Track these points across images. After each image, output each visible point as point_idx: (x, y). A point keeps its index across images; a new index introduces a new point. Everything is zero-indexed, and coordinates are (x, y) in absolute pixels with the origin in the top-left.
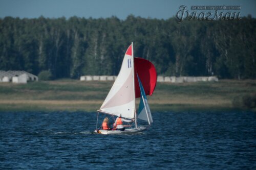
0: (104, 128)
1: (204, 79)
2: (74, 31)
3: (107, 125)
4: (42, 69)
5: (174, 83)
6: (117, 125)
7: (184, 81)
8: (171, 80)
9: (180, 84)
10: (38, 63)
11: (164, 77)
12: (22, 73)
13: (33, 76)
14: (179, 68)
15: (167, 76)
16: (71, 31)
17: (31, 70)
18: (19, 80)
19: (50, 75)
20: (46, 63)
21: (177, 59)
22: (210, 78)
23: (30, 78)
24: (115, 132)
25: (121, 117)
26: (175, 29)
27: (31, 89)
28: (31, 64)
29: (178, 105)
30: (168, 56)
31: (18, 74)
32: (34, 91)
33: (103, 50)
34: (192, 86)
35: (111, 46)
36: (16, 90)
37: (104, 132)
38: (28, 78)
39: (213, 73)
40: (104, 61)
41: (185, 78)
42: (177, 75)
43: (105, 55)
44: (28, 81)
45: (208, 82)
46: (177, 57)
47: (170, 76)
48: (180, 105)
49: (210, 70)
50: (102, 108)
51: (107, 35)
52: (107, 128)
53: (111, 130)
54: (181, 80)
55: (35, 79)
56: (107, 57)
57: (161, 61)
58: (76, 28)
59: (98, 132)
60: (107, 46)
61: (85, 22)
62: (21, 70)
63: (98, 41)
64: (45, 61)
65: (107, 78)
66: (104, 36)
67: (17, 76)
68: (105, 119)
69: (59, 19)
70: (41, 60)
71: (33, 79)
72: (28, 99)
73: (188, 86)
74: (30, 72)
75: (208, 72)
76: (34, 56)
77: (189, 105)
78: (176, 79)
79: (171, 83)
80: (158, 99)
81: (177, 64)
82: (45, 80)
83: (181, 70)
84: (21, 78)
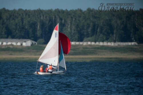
0: (41, 71)
1: (130, 44)
2: (57, 17)
3: (43, 69)
4: (39, 38)
5: (113, 46)
6: (49, 69)
7: (119, 45)
8: (111, 44)
9: (116, 46)
10: (37, 35)
11: (107, 43)
12: (28, 41)
13: (34, 42)
14: (116, 38)
15: (109, 42)
16: (55, 17)
17: (33, 39)
18: (26, 44)
19: (44, 41)
20: (42, 34)
21: (115, 33)
22: (133, 43)
23: (33, 43)
24: (47, 73)
25: (51, 65)
26: (113, 15)
27: (33, 49)
28: (33, 35)
29: (115, 58)
30: (109, 31)
31: (26, 41)
32: (34, 50)
33: (74, 27)
34: (123, 48)
35: (78, 25)
36: (25, 50)
37: (41, 73)
38: (31, 43)
39: (134, 41)
40: (74, 33)
41: (119, 43)
42: (115, 42)
43: (74, 30)
44: (31, 45)
45: (132, 45)
46: (115, 31)
47: (111, 42)
48: (116, 58)
49: (133, 39)
50: (40, 59)
51: (75, 19)
52: (42, 71)
53: (44, 72)
54: (117, 44)
55: (35, 43)
56: (75, 31)
57: (106, 33)
58: (58, 15)
59: (37, 73)
60: (76, 25)
61: (63, 12)
62: (27, 39)
63: (70, 22)
64: (41, 33)
65: (75, 43)
66: (74, 19)
67: (25, 42)
68: (41, 66)
69: (49, 10)
70: (39, 33)
71: (34, 44)
72: (31, 55)
73: (121, 48)
74: (33, 40)
75: (132, 40)
76: (35, 31)
77: (121, 58)
78: (114, 44)
79: (111, 46)
80: (104, 55)
81: (114, 35)
82: (41, 44)
83: (117, 39)
84: (28, 43)
